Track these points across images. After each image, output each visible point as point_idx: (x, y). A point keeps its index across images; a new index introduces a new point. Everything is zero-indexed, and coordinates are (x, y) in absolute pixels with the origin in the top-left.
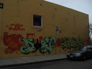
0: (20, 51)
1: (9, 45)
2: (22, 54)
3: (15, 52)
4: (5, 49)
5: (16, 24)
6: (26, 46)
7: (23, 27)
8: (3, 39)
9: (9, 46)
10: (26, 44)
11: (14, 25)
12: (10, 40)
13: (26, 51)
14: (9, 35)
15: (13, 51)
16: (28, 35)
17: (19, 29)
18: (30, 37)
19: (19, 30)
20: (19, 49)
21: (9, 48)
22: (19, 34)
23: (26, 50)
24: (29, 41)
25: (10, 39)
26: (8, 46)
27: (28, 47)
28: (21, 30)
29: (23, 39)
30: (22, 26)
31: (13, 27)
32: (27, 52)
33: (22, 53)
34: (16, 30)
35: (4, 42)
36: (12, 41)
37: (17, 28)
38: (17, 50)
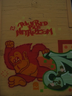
0: (43, 81)
1: (16, 67)
2: (48, 89)
3: (30, 85)
4: (9, 76)
5: (31, 23)
6: (59, 70)
7: (48, 27)
8: (5, 54)
9: (18, 71)
10: (58, 66)
11: (27, 24)
12: (18, 58)
13: (60, 82)
14: (15, 46)
15: (27, 82)
16: (61, 43)
17: (37, 31)
18: (66, 47)
19: (38, 33)
20: (40, 77)
21: (17, 74)
22: (40, 43)
23: (57, 79)
24: (65, 57)
25: (20, 55)
26: (14, 69)
27: (64, 73)
28: (43, 33)
29: (49, 53)
30: (46, 23)
31: (25, 28)
32: (62, 86)
33: (49, 86)
34: (32, 35)
35: (5, 62)
36: (23, 59)
37: (34, 30)
38: (36, 80)
